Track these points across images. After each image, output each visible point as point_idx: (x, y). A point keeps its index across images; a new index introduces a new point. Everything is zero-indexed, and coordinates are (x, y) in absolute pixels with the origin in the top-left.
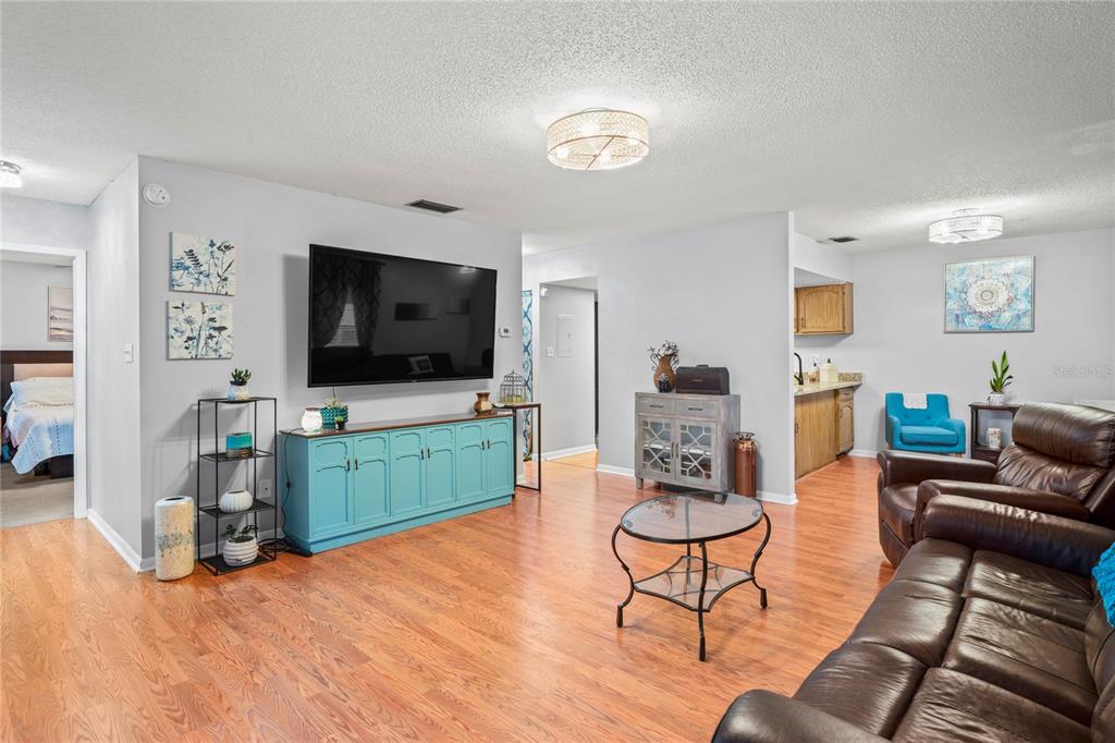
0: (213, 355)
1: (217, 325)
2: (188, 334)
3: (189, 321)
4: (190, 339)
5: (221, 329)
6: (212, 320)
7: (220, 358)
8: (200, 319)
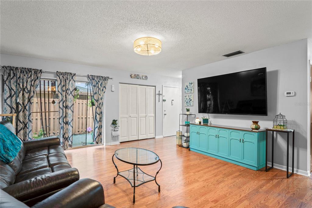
0: (190, 105)
1: (190, 99)
2: (187, 101)
3: (187, 99)
4: (187, 102)
5: (191, 100)
6: (190, 98)
7: (191, 106)
8: (188, 98)
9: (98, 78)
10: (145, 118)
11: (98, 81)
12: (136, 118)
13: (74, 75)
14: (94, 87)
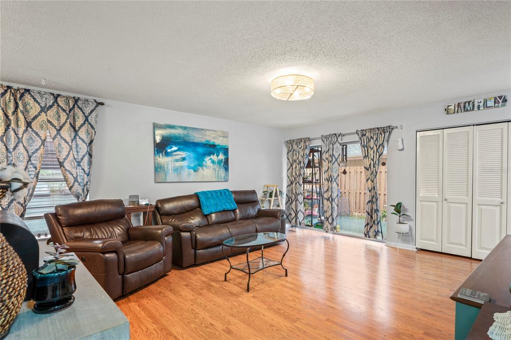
9: (372, 132)
10: (498, 208)
11: (371, 137)
12: (464, 205)
13: (339, 136)
14: (363, 148)
